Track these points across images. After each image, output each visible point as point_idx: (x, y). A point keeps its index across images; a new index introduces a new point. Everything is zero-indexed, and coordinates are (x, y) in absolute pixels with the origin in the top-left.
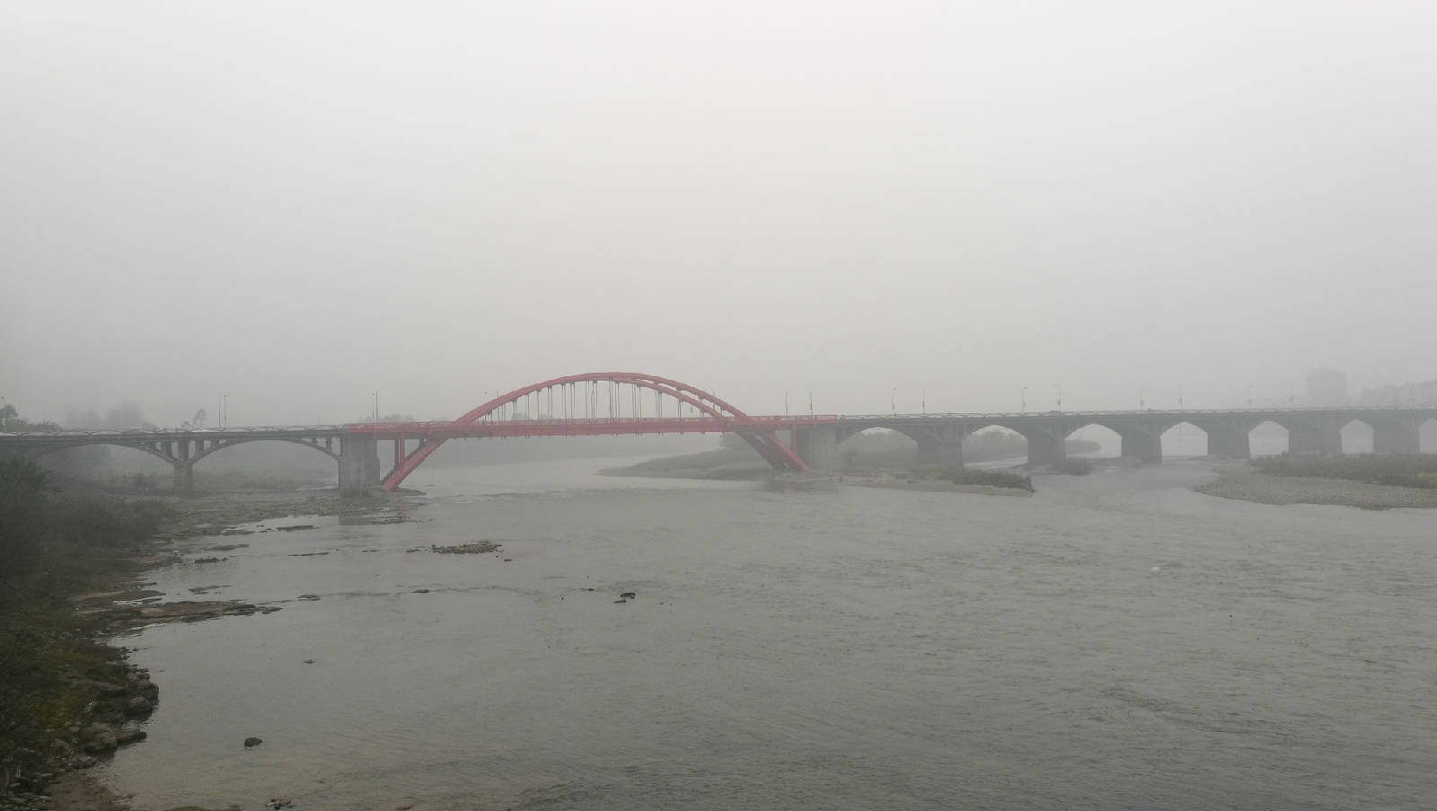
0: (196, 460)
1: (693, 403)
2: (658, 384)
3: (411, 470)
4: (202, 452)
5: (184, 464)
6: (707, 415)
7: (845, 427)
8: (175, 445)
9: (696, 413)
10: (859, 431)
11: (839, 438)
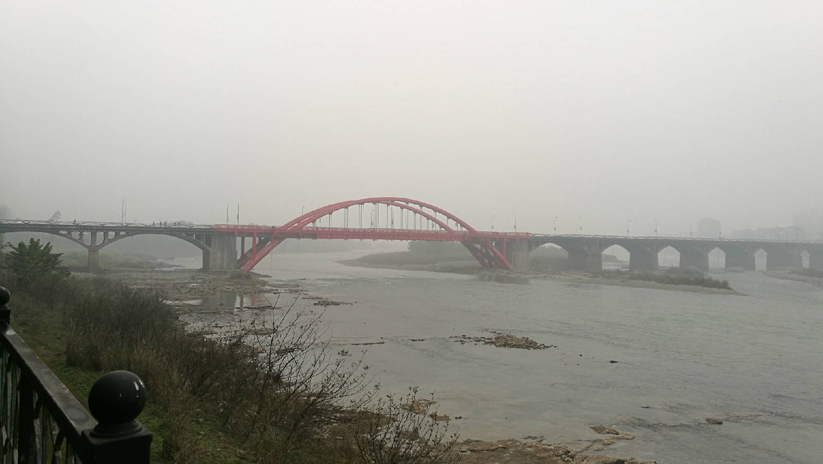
0: (102, 246)
3: (260, 260)
4: (107, 241)
6: (443, 229)
7: (533, 241)
9: (437, 228)
10: (542, 244)
11: (530, 249)
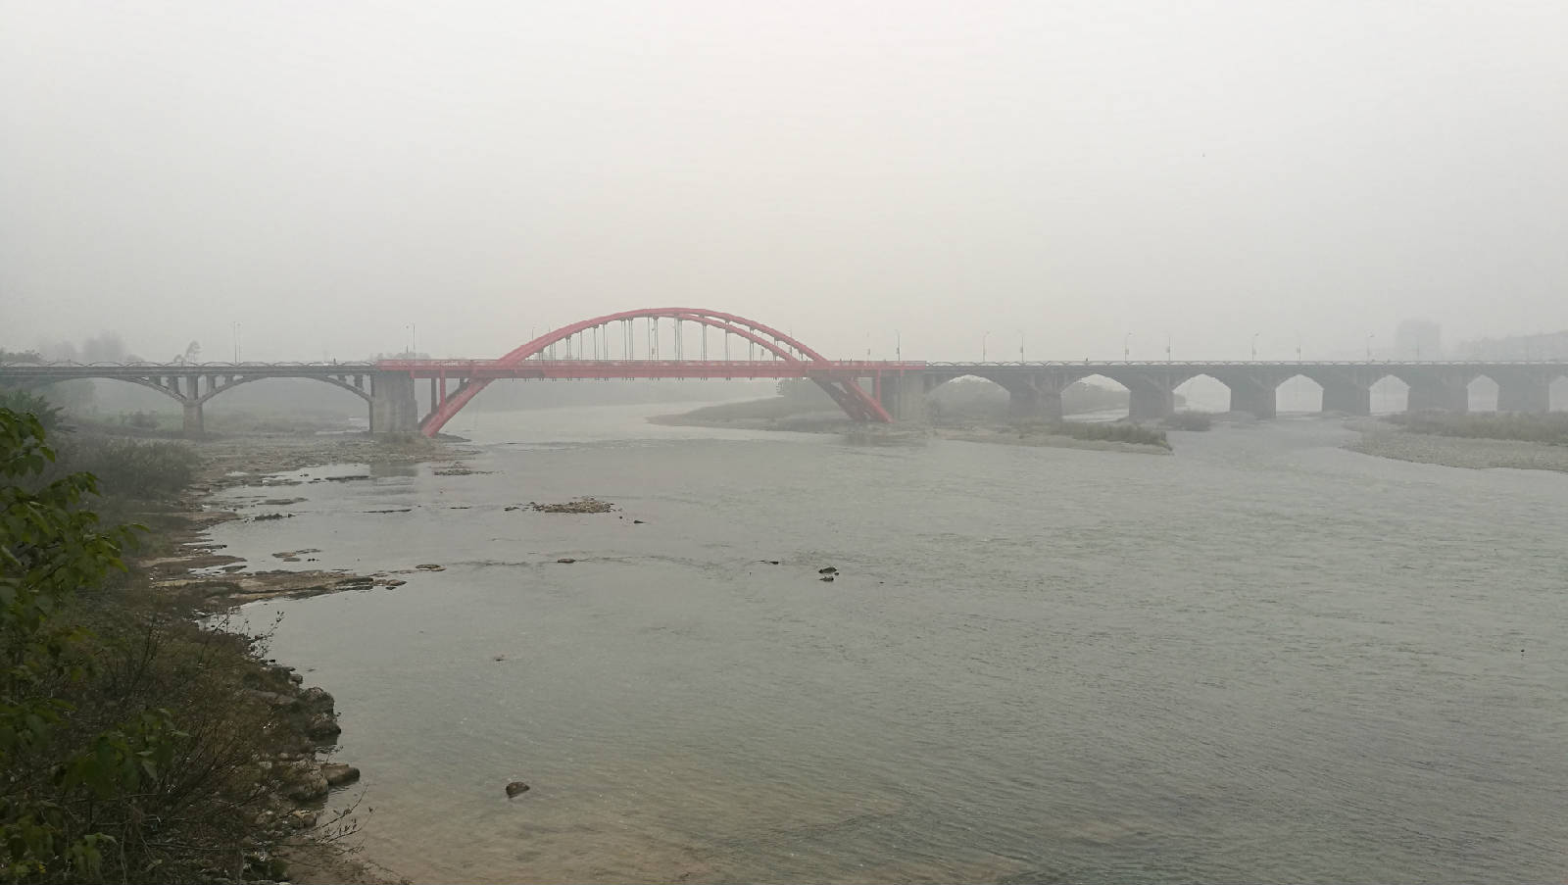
0: (205, 398)
1: (766, 345)
2: (727, 322)
3: (453, 414)
4: (214, 390)
5: (193, 403)
6: (778, 358)
7: (934, 375)
8: (182, 381)
9: (769, 356)
10: (949, 379)
11: (927, 387)
